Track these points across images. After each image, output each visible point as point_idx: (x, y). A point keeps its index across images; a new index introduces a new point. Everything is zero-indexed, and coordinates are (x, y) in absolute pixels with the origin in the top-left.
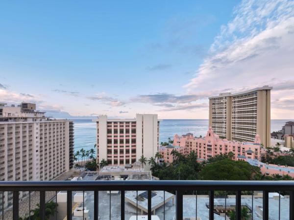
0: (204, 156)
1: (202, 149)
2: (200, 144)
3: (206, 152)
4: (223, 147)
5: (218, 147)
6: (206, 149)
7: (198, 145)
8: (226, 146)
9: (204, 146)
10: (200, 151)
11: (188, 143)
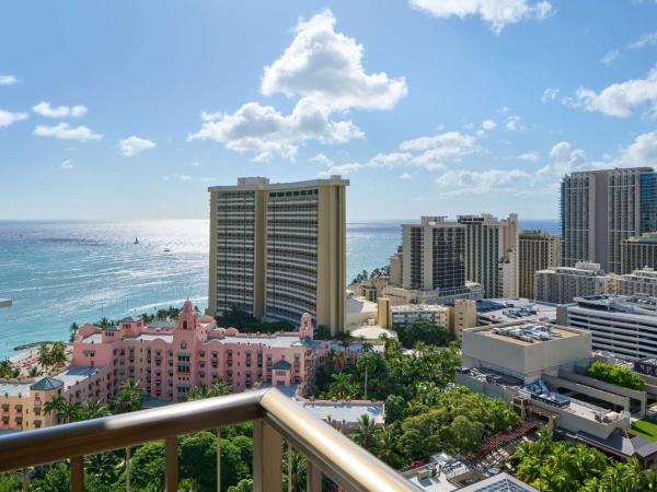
0: (169, 388)
1: (164, 368)
2: (158, 354)
3: (176, 375)
4: (221, 358)
5: (208, 359)
6: (175, 368)
7: (153, 354)
8: (230, 354)
9: (170, 358)
10: (158, 374)
11: (122, 354)
